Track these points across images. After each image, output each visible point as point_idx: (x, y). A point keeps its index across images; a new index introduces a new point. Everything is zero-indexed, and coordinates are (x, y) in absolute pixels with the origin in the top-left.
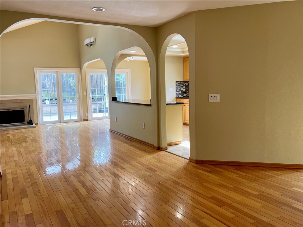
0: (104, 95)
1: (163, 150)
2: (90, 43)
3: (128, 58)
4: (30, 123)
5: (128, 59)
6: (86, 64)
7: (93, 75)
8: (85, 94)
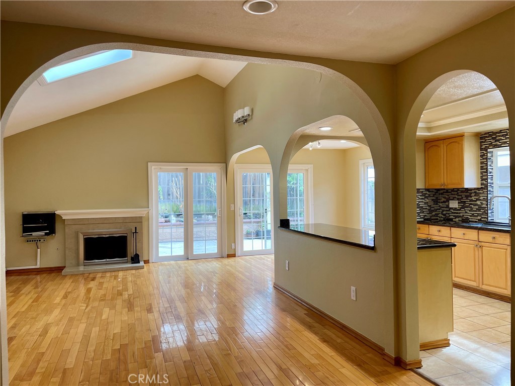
0: (265, 211)
1: (409, 369)
2: (243, 117)
3: (310, 143)
4: (136, 259)
5: (311, 146)
6: (235, 157)
7: (248, 175)
8: (232, 209)
